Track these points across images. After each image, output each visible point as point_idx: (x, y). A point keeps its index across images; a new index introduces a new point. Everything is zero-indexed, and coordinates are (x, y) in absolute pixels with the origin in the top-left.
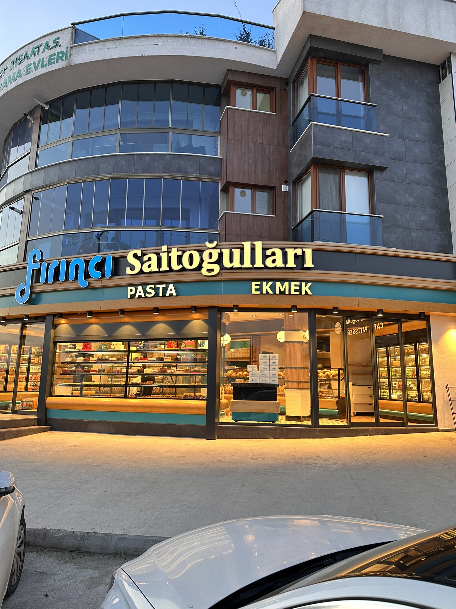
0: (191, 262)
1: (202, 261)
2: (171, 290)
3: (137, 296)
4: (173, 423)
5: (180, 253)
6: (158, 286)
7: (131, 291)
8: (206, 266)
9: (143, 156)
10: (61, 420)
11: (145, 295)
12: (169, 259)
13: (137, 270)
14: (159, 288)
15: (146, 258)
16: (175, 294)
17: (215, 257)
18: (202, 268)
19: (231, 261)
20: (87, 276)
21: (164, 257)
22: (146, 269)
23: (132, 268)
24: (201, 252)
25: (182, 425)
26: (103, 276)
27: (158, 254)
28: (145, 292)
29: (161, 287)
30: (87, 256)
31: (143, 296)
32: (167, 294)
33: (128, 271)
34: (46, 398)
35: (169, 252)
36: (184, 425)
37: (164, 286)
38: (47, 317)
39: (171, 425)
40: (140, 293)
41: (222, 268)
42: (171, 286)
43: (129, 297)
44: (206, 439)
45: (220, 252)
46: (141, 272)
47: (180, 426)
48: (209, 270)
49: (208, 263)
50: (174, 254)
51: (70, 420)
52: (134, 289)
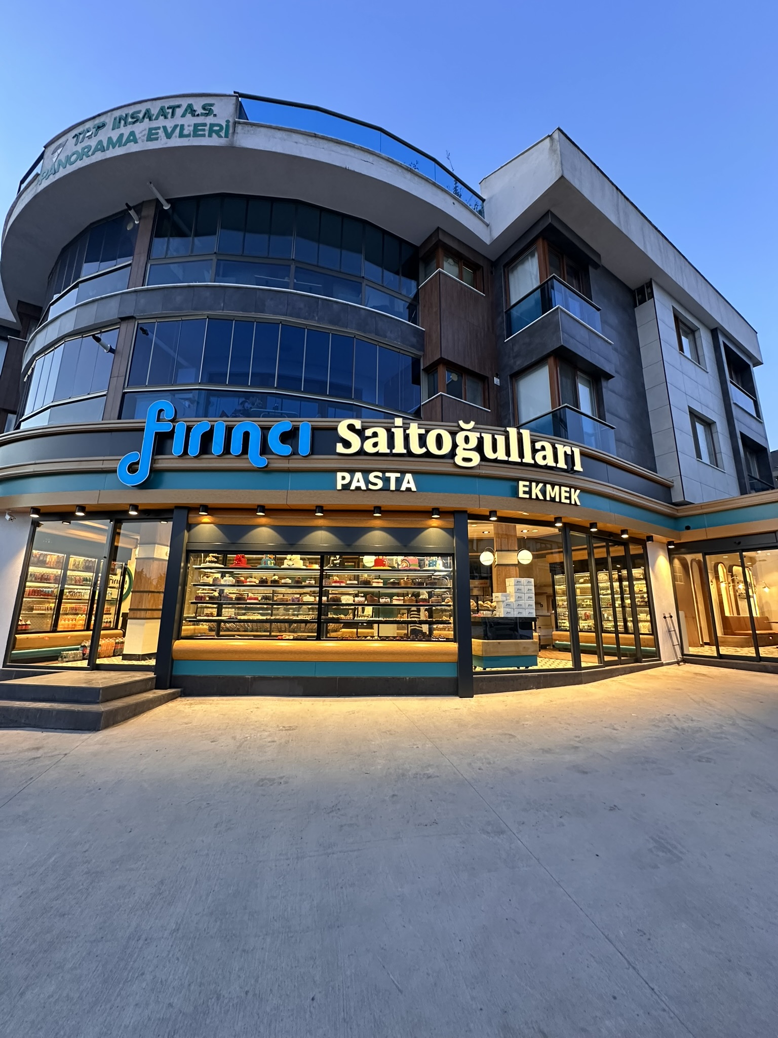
0: (439, 444)
1: (455, 446)
2: (409, 482)
3: (353, 487)
4: (402, 676)
5: (423, 431)
6: (387, 475)
7: (343, 478)
8: (460, 454)
9: (330, 303)
10: (200, 677)
11: (367, 486)
12: (406, 438)
13: (355, 448)
14: (389, 478)
15: (368, 433)
16: (414, 489)
17: (473, 443)
18: (456, 455)
19: (495, 450)
20: (265, 449)
21: (399, 434)
22: (368, 447)
23: (347, 444)
24: (453, 434)
25: (416, 678)
26: (295, 453)
27: (389, 430)
28: (367, 482)
29: (393, 476)
30: (265, 421)
31: (364, 487)
32: (403, 488)
33: (340, 448)
34: (173, 641)
35: (405, 428)
36: (420, 678)
37: (398, 475)
38: (175, 511)
39: (399, 679)
40: (358, 483)
41: (483, 458)
42: (409, 477)
43: (339, 487)
44: (460, 697)
45: (479, 436)
46: (361, 452)
47: (413, 680)
48: (466, 460)
49: (464, 449)
50: (414, 430)
51: (219, 678)
52: (347, 475)
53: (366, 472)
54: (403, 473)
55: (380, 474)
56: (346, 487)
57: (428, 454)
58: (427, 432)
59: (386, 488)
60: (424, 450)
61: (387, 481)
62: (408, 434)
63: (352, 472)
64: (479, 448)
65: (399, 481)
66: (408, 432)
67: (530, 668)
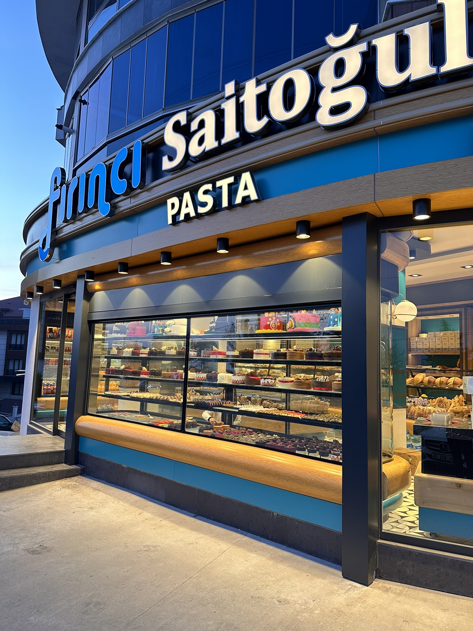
1: (316, 90)
2: (247, 187)
3: (182, 217)
5: (263, 88)
11: (196, 210)
13: (180, 156)
15: (194, 126)
16: (254, 196)
17: (353, 68)
18: (319, 107)
21: (230, 109)
22: (194, 149)
23: (172, 154)
28: (196, 204)
29: (224, 184)
31: (193, 213)
32: (239, 200)
33: (165, 163)
36: (292, 520)
37: (231, 180)
39: (264, 512)
42: (246, 177)
43: (170, 221)
45: (366, 49)
46: (187, 159)
47: (281, 519)
49: (335, 89)
50: (251, 92)
53: (194, 189)
54: (238, 173)
55: (209, 187)
56: (176, 218)
59: (217, 207)
60: (265, 120)
61: (217, 194)
62: (243, 103)
63: (180, 193)
65: (233, 190)
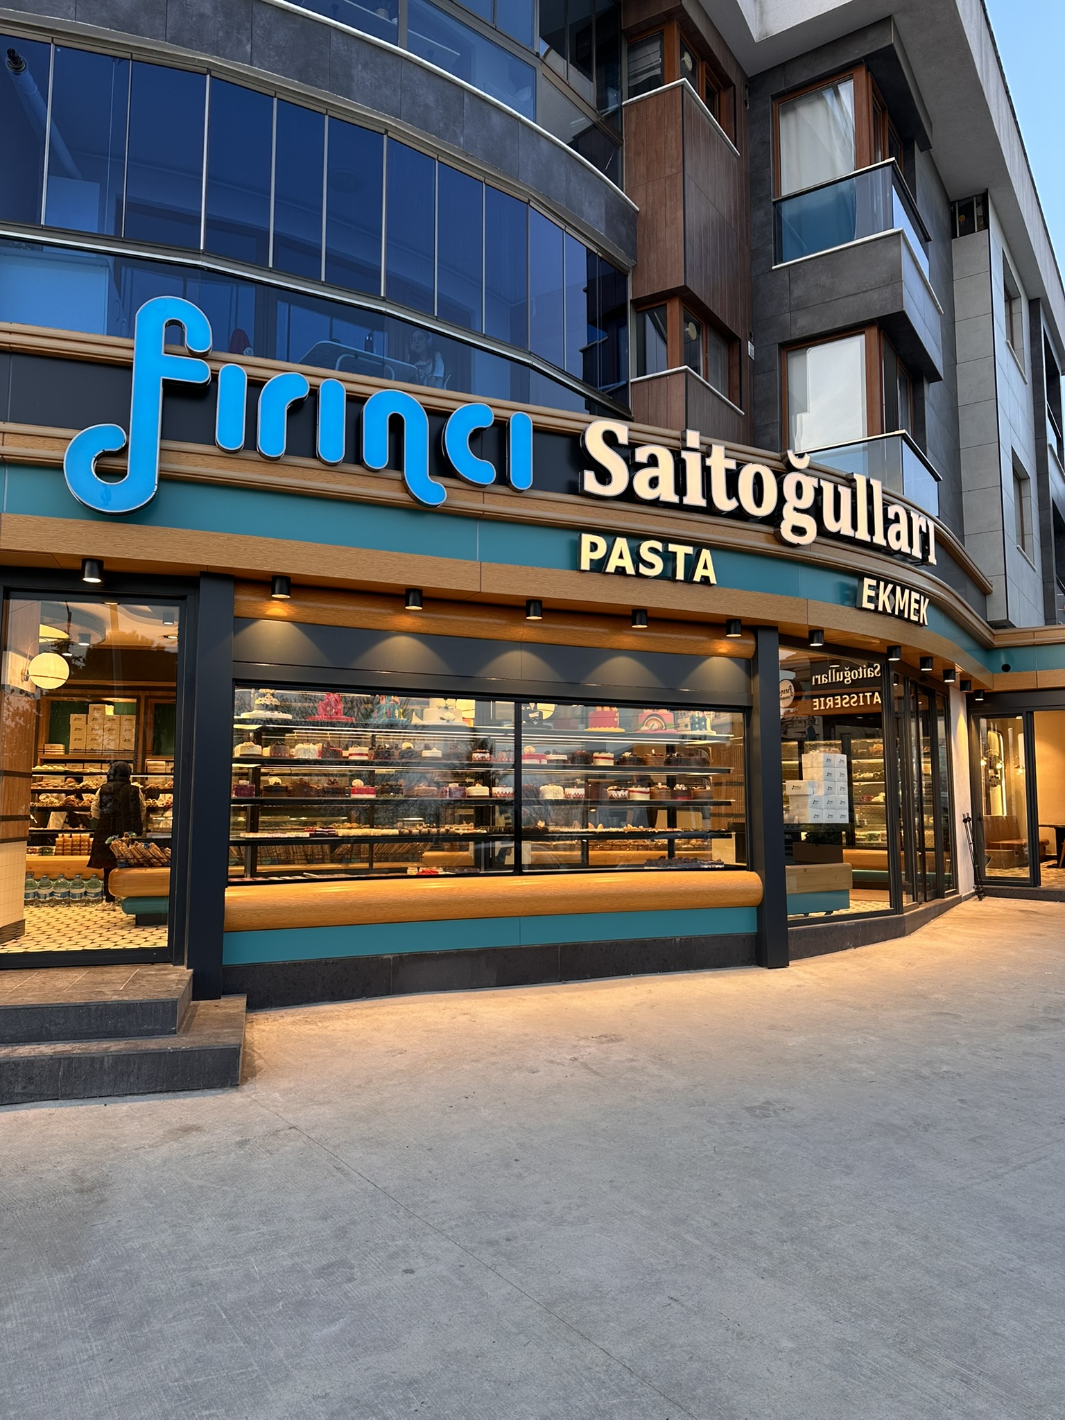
3: (611, 568)
4: (668, 935)
5: (732, 465)
6: (672, 547)
7: (594, 547)
11: (637, 569)
13: (618, 486)
14: (675, 553)
16: (713, 580)
18: (783, 519)
19: (837, 517)
22: (642, 488)
23: (604, 476)
24: (780, 477)
25: (689, 939)
28: (637, 559)
29: (681, 551)
32: (697, 578)
33: (590, 482)
34: (223, 888)
35: (706, 454)
36: (697, 939)
37: (690, 550)
38: (205, 586)
39: (665, 941)
40: (621, 560)
41: (822, 531)
43: (585, 565)
44: (769, 968)
45: (817, 486)
46: (629, 495)
47: (686, 942)
50: (720, 462)
52: (601, 542)
53: (636, 538)
54: (699, 546)
55: (658, 546)
56: (599, 566)
57: (739, 514)
58: (740, 465)
61: (669, 558)
63: (610, 534)
64: (816, 511)
66: (708, 462)
67: (835, 913)
